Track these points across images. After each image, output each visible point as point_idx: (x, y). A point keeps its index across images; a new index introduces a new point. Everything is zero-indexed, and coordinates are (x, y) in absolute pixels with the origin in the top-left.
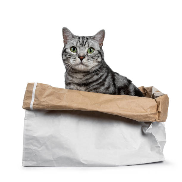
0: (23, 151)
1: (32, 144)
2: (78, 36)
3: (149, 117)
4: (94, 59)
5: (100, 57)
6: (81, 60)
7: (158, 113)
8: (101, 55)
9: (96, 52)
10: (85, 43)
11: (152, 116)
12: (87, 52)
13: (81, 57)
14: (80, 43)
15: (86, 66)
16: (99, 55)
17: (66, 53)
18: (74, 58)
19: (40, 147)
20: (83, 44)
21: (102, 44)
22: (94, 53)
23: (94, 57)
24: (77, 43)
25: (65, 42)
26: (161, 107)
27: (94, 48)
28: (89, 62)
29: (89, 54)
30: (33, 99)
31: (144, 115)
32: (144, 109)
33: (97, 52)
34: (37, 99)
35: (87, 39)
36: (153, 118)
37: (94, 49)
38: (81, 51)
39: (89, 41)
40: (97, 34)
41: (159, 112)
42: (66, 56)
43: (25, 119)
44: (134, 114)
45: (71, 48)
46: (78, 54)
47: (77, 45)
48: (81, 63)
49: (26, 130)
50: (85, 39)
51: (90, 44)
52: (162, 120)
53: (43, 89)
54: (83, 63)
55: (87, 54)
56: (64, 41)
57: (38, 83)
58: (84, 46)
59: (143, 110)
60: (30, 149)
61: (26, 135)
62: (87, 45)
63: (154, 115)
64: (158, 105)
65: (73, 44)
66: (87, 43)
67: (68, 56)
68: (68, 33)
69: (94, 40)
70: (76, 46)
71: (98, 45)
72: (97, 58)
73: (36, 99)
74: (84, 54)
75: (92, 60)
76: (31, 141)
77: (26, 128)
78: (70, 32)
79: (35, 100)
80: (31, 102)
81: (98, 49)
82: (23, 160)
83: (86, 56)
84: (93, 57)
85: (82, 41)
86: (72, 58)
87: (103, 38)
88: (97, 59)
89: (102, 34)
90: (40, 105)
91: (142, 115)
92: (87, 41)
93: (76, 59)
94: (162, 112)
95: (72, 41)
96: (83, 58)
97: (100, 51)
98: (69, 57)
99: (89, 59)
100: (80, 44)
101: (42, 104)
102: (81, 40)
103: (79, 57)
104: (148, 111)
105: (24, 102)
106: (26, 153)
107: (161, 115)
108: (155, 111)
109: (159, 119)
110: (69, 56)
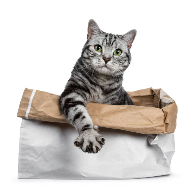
0: (19, 162)
1: (28, 154)
2: (106, 33)
3: (155, 130)
4: (121, 62)
5: (127, 62)
6: (106, 62)
7: (165, 125)
8: (129, 58)
9: (123, 55)
10: (113, 42)
11: (158, 128)
12: (114, 54)
13: (106, 59)
14: (107, 42)
15: (111, 70)
16: (126, 58)
17: (88, 51)
18: (98, 58)
19: (38, 158)
20: (110, 44)
21: (131, 46)
22: (121, 55)
23: (121, 60)
24: (104, 41)
25: (89, 37)
26: (169, 118)
27: (122, 49)
28: (115, 65)
29: (115, 56)
30: (29, 107)
31: (150, 128)
32: (150, 121)
33: (125, 55)
34: (34, 108)
35: (115, 38)
36: (161, 130)
37: (122, 51)
38: (107, 52)
39: (117, 40)
40: (127, 34)
41: (166, 123)
42: (88, 54)
43: (21, 127)
44: (139, 127)
45: (95, 46)
46: (103, 54)
47: (104, 44)
48: (106, 66)
49: (22, 139)
50: (113, 37)
51: (119, 45)
52: (170, 132)
53: (41, 98)
54: (108, 66)
55: (113, 56)
56: (88, 35)
57: (37, 91)
58: (111, 46)
59: (149, 123)
60: (26, 160)
61: (23, 145)
62: (114, 45)
63: (161, 127)
64: (165, 116)
65: (98, 41)
66: (114, 43)
67: (90, 55)
68: (95, 27)
69: (123, 39)
70: (102, 45)
71: (127, 47)
72: (124, 61)
73: (32, 108)
74: (110, 56)
75: (118, 63)
76: (28, 151)
77: (22, 137)
78: (97, 26)
79: (31, 110)
80: (26, 111)
81: (126, 52)
82: (19, 172)
83: (111, 58)
84: (119, 61)
85: (109, 40)
86: (95, 57)
87: (132, 40)
88: (123, 63)
89: (133, 34)
90: (36, 116)
91: (147, 129)
92: (115, 41)
93: (100, 59)
94: (170, 124)
95: (97, 38)
96: (109, 60)
97: (128, 54)
98: (92, 57)
99: (115, 61)
100: (107, 44)
101: (38, 114)
102: (108, 38)
103: (104, 59)
104: (154, 123)
105: (19, 109)
106: (22, 164)
107: (169, 127)
108: (162, 122)
109: (167, 131)
110: (92, 55)
